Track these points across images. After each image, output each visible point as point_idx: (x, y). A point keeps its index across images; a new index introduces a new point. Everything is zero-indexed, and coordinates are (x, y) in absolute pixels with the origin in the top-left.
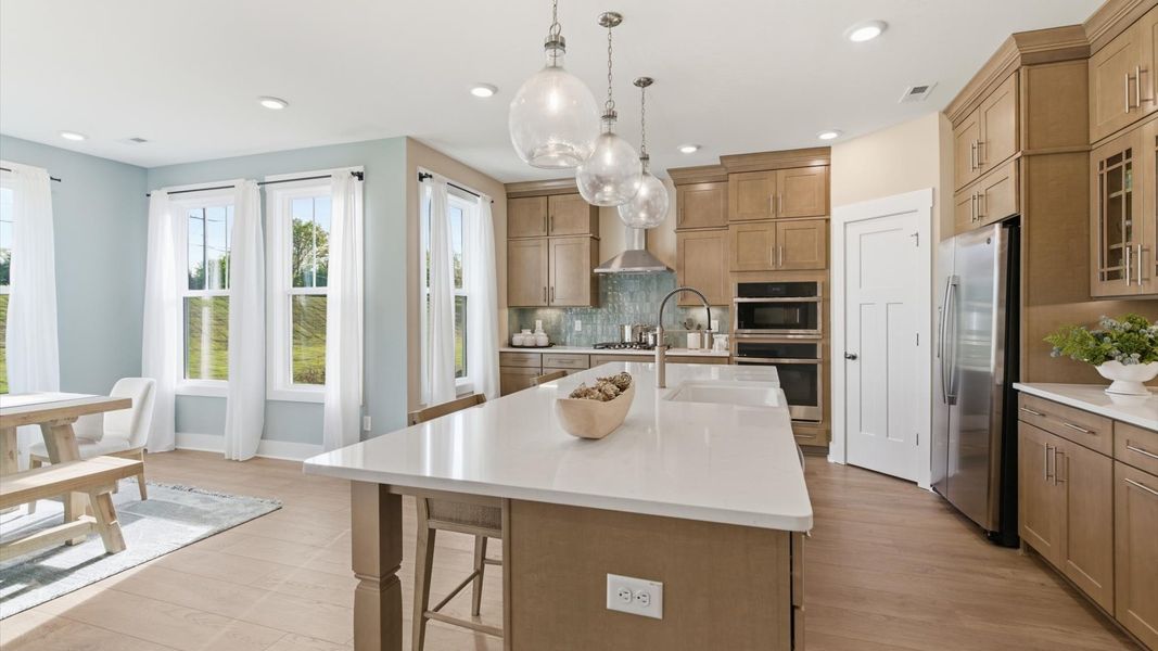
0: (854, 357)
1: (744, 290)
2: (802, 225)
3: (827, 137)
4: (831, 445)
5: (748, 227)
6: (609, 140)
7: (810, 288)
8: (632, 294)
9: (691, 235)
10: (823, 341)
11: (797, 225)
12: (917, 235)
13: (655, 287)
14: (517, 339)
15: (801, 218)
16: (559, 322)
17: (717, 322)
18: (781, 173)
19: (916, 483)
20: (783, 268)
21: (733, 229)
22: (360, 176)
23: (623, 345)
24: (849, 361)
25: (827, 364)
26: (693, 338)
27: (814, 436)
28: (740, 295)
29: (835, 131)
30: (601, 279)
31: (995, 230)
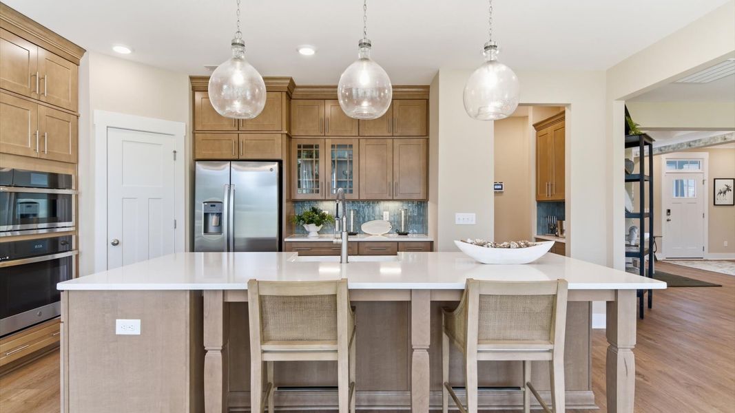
3: (121, 51)
15: (58, 107)
20: (45, 157)
31: (276, 165)
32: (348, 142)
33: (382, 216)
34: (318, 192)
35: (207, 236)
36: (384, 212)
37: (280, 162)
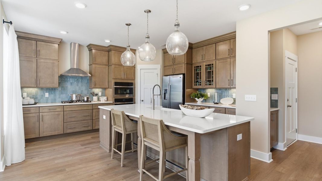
0: (143, 101)
1: (116, 84)
5: (117, 66)
6: (147, 44)
7: (132, 84)
9: (97, 66)
10: (134, 97)
11: (128, 68)
12: (157, 74)
17: (101, 93)
20: (126, 79)
21: (113, 66)
24: (141, 102)
26: (95, 98)
31: (182, 76)
32: (211, 63)
33: (232, 96)
34: (200, 85)
35: (165, 100)
36: (233, 94)
37: (184, 75)
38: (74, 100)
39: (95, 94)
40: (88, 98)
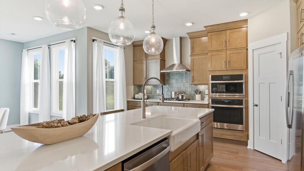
0: (257, 106)
1: (214, 78)
2: (237, 51)
3: (243, 15)
4: (249, 141)
5: (215, 53)
7: (240, 77)
8: (176, 80)
9: (196, 57)
10: (246, 99)
11: (234, 52)
12: (281, 53)
13: (185, 77)
14: (137, 96)
15: (236, 49)
16: (152, 90)
17: (207, 90)
18: (228, 32)
19: (281, 161)
20: (229, 69)
21: (209, 54)
22: (74, 41)
23: (172, 99)
24: (255, 107)
25: (247, 108)
26: (198, 97)
27: (242, 137)
28: (212, 80)
29: (247, 12)
30: (166, 75)
38: (173, 97)
39: (199, 91)
40: (182, 96)
